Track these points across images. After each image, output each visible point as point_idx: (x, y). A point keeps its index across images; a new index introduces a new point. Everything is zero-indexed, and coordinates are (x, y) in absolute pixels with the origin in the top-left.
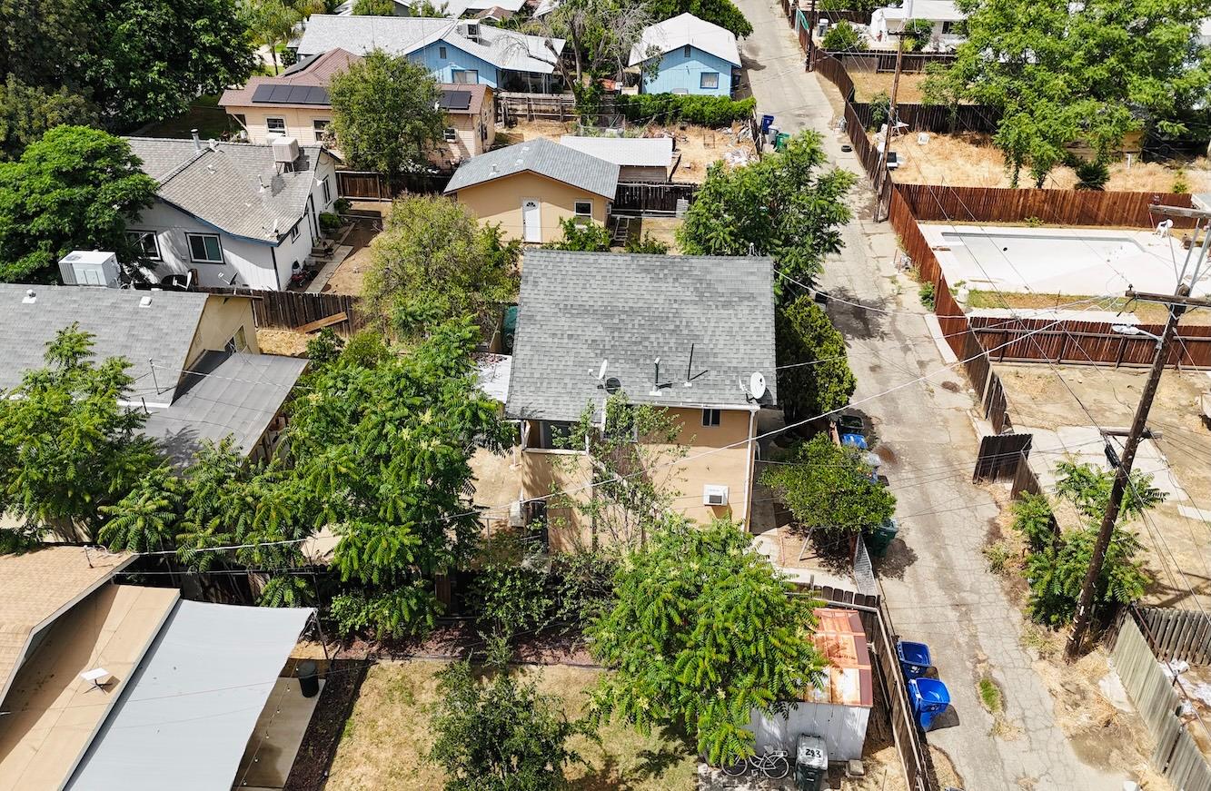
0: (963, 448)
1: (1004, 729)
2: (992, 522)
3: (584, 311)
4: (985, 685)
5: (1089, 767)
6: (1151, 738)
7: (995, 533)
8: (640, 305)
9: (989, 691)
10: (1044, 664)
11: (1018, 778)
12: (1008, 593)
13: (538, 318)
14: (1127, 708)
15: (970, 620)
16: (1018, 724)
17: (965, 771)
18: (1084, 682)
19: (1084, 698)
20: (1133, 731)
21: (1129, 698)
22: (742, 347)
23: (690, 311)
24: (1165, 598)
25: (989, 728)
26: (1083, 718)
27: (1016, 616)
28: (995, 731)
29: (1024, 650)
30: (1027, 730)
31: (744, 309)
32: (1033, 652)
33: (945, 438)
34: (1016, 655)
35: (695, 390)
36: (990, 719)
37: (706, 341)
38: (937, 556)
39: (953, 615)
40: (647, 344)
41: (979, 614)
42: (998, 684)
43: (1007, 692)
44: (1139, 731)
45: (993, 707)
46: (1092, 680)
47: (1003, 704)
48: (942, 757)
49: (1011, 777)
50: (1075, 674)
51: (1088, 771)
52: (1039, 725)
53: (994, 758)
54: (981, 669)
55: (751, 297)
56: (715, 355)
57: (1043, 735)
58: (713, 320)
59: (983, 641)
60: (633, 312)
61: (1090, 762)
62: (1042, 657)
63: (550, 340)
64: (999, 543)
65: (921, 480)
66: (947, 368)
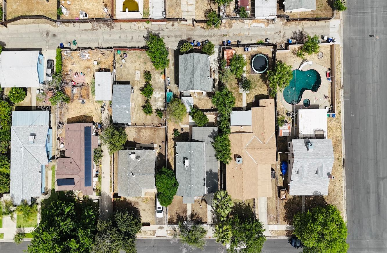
0: (188, 27)
1: (229, 35)
2: (201, 27)
12: (213, 29)
20: (228, 21)
26: (227, 26)
33: (185, 29)
34: (220, 31)
38: (207, 36)
41: (215, 34)
42: (224, 34)
48: (233, 43)
49: (234, 36)
50: (222, 25)
51: (233, 28)
57: (229, 31)
59: (219, 34)
62: (221, 28)
64: (204, 28)
65: (194, 35)
66: (168, 24)
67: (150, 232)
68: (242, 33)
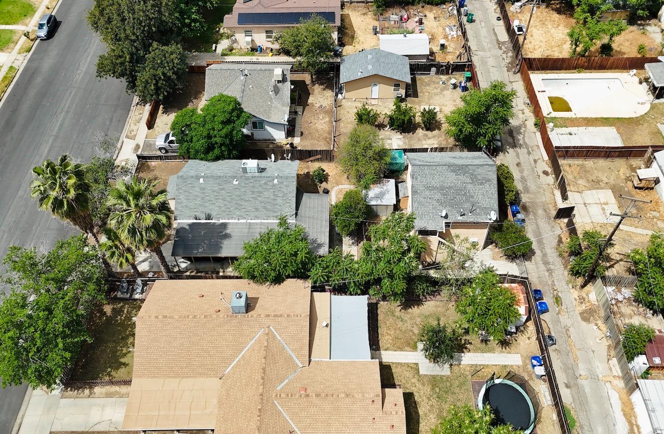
0: (551, 203)
1: (561, 312)
2: (559, 236)
3: (434, 188)
4: (556, 299)
5: (584, 322)
6: (602, 313)
7: (560, 241)
8: (452, 185)
9: (558, 300)
10: (573, 290)
11: (565, 327)
12: (564, 265)
13: (419, 192)
14: (596, 303)
15: (552, 276)
16: (565, 310)
17: (550, 326)
18: (585, 296)
19: (584, 301)
20: (597, 311)
21: (597, 300)
22: (487, 200)
23: (469, 186)
24: (612, 263)
25: (557, 312)
26: (583, 307)
27: (566, 273)
28: (559, 313)
29: (568, 285)
30: (568, 312)
31: (487, 185)
32: (570, 286)
33: (544, 199)
34: (565, 287)
35: (472, 216)
36: (557, 309)
37: (475, 198)
38: (542, 252)
39: (547, 274)
40: (456, 200)
41: (555, 273)
42: (560, 297)
43: (562, 300)
44: (599, 310)
45: (559, 305)
46: (587, 295)
47: (561, 304)
48: (544, 322)
49: (563, 327)
50: (582, 293)
51: (584, 323)
52: (571, 310)
53: (559, 321)
54: (555, 293)
55: (489, 180)
56: (479, 203)
57: (572, 313)
58: (477, 190)
59: (556, 283)
60: (450, 188)
61: (585, 321)
62: (573, 288)
63: (423, 200)
64: (561, 245)
65: (536, 219)
66: (544, 163)
67: (134, 130)
68: (578, 353)
